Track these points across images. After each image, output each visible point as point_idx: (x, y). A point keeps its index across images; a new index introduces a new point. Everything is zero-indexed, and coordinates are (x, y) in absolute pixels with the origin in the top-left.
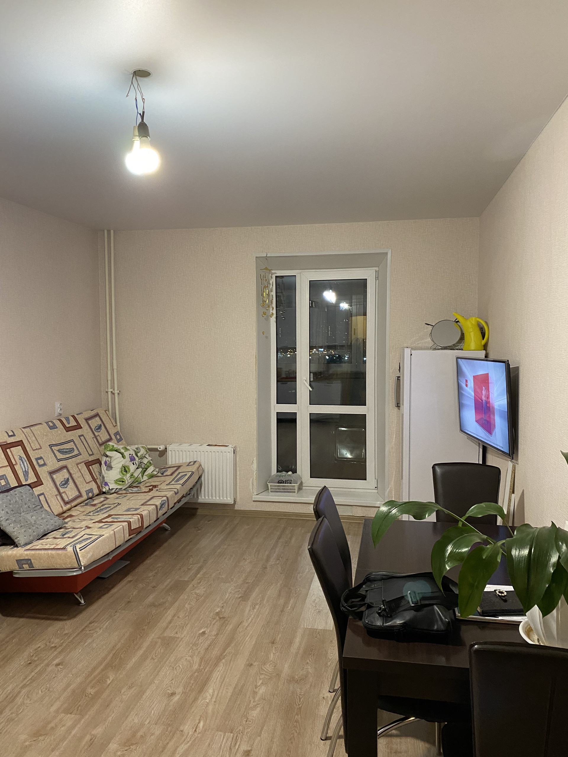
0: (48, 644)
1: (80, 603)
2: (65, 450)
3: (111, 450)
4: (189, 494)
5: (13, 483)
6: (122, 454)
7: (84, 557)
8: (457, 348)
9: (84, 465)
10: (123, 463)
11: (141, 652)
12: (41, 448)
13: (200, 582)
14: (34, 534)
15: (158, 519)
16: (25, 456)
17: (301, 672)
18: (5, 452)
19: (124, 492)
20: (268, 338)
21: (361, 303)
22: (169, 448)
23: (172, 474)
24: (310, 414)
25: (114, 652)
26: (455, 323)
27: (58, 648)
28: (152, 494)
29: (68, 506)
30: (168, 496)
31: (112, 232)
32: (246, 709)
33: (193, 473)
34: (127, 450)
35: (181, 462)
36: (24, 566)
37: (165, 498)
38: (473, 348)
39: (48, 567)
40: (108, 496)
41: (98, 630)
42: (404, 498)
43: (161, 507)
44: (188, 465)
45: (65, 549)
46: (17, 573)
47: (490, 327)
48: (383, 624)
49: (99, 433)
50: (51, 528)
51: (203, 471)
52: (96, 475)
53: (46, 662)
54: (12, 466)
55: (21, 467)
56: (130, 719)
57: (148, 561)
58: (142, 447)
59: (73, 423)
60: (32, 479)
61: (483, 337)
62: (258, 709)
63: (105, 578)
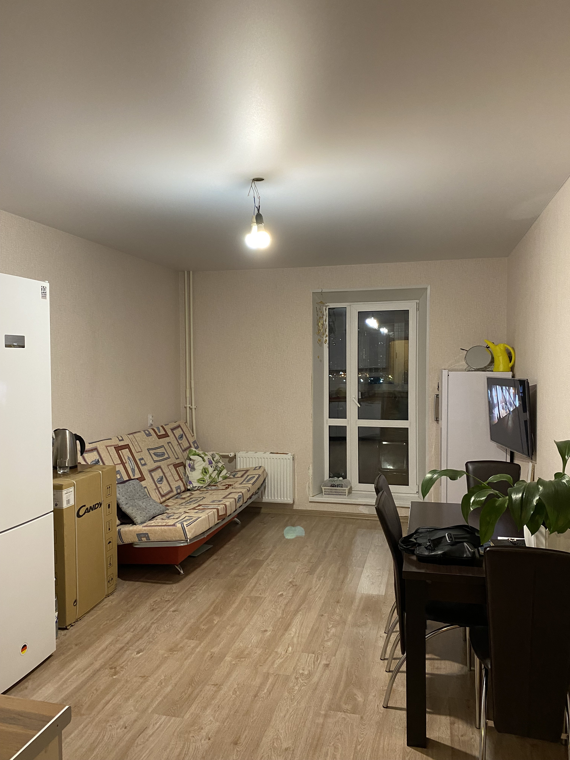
0: (163, 598)
1: (180, 573)
2: (158, 454)
3: (194, 455)
4: (257, 493)
5: (126, 478)
6: (203, 458)
7: (190, 532)
8: (488, 370)
9: (173, 467)
10: (204, 465)
11: (234, 606)
12: (142, 451)
13: (273, 561)
14: (147, 515)
15: (236, 510)
16: (131, 457)
17: (362, 621)
18: (118, 453)
19: (205, 489)
20: (322, 361)
21: (402, 330)
22: (238, 455)
23: (242, 476)
24: (358, 427)
25: (214, 605)
26: (486, 348)
27: (171, 601)
28: (229, 490)
29: (164, 499)
30: (243, 492)
31: (191, 272)
32: (322, 641)
33: (259, 476)
34: (206, 455)
35: (248, 467)
36: (143, 539)
37: (241, 494)
38: (501, 370)
39: (161, 539)
40: (193, 492)
41: (198, 591)
42: (442, 501)
43: (238, 500)
44: (255, 469)
45: (175, 525)
46: (137, 544)
47: (516, 352)
48: (429, 554)
49: (182, 441)
50: (158, 512)
51: (267, 475)
52: (182, 476)
53: (165, 609)
54: (123, 463)
55: (130, 465)
56: (237, 644)
57: (227, 546)
58: (216, 453)
59: (163, 432)
60: (138, 475)
61: (510, 361)
62: (332, 641)
63: (195, 557)
